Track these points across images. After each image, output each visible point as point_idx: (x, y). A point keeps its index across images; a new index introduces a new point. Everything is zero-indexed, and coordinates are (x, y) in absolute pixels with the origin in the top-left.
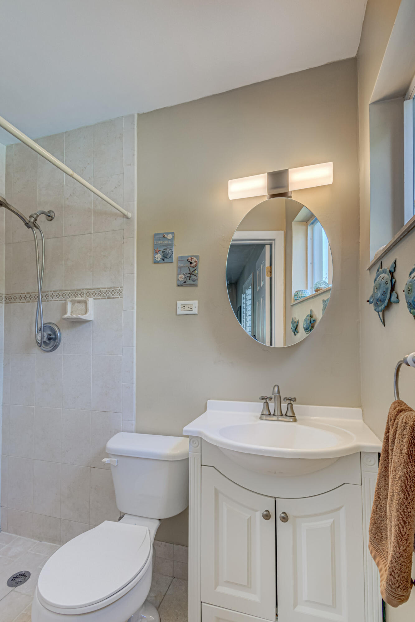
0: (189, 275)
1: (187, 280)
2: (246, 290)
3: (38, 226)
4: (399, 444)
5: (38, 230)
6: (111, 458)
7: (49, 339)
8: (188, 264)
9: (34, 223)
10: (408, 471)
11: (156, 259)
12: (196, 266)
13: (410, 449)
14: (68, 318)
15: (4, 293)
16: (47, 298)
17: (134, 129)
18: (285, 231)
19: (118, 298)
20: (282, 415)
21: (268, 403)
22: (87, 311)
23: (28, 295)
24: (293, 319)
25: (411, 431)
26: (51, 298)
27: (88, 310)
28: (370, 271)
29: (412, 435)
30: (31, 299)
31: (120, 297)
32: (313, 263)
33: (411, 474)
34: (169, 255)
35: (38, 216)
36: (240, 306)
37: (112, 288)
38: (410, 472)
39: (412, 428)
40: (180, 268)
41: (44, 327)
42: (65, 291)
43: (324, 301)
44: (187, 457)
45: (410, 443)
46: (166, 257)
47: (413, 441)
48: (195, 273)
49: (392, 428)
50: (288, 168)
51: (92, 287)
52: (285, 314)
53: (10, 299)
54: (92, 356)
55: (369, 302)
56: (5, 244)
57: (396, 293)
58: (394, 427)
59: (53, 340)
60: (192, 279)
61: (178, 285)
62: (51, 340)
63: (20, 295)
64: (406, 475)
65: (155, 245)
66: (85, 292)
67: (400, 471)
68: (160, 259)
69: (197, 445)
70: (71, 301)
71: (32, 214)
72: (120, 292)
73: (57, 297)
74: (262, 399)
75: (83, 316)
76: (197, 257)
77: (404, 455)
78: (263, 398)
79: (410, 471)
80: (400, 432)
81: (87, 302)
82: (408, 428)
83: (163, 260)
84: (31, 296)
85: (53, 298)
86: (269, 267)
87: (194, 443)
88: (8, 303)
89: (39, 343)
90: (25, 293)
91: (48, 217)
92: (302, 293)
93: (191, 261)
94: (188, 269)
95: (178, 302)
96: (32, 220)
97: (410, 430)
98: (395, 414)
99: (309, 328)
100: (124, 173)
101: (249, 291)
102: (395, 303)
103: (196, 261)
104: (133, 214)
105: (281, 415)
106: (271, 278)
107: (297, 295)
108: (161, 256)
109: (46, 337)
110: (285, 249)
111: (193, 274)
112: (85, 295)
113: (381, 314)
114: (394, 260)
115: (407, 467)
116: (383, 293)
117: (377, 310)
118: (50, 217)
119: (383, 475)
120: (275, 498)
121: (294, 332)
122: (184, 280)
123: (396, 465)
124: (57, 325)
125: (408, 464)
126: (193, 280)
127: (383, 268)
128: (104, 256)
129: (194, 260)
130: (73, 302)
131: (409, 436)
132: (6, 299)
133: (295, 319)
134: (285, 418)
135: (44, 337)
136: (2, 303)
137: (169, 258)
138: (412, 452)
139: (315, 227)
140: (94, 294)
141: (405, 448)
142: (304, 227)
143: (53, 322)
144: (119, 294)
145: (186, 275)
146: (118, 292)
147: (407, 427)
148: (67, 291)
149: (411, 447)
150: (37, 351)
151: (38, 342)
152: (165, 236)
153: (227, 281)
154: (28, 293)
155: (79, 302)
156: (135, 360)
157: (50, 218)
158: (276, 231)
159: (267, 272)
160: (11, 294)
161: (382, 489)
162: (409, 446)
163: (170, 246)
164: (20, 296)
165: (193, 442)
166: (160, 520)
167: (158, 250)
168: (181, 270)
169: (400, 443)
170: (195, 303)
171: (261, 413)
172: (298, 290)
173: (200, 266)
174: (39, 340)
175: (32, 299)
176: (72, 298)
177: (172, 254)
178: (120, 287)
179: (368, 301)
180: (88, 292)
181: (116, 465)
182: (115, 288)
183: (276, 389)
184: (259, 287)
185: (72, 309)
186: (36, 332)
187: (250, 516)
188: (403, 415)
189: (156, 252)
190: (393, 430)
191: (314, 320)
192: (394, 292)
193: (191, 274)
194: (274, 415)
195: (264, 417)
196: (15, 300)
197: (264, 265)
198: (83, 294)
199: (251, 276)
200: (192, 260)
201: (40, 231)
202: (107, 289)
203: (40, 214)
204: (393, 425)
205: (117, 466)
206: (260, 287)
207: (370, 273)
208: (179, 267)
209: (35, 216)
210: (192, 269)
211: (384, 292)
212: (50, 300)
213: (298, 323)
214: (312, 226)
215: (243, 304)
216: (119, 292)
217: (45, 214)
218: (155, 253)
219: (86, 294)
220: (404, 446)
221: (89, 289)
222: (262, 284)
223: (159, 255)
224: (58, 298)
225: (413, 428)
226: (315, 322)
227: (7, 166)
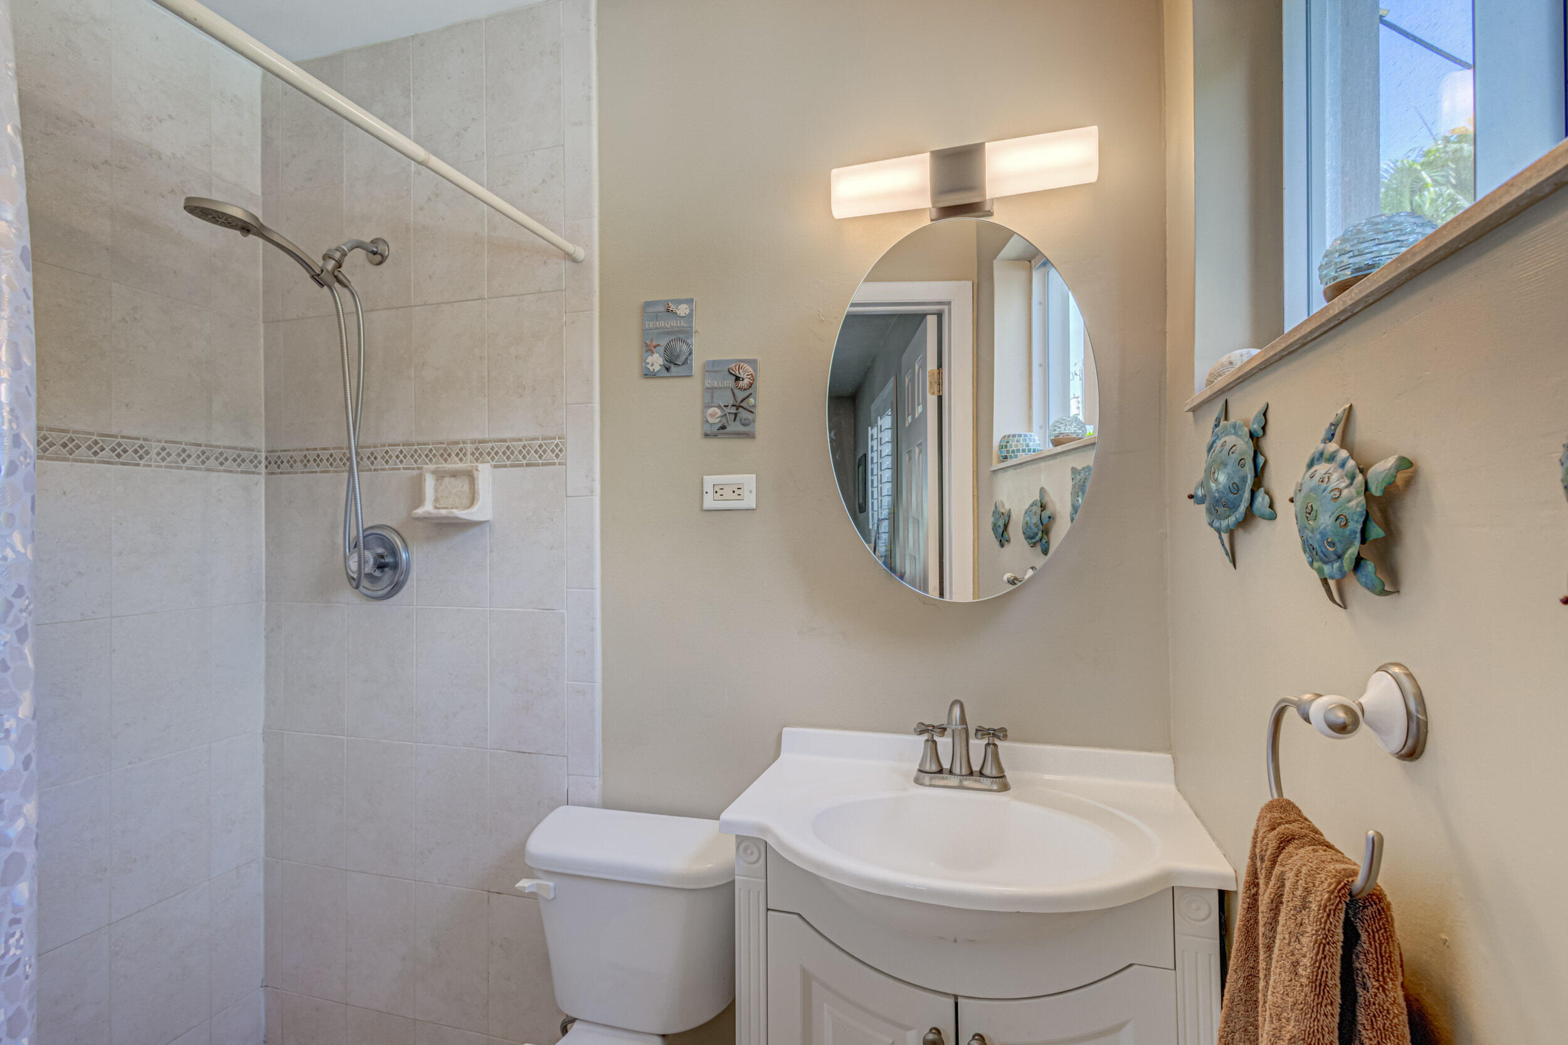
0: (733, 410)
1: (727, 421)
2: (879, 418)
3: (346, 282)
4: (1289, 944)
5: (346, 290)
6: (538, 878)
7: (381, 567)
8: (730, 382)
9: (336, 273)
10: (1316, 1027)
11: (649, 366)
12: (750, 387)
13: (1319, 968)
14: (427, 515)
15: (263, 448)
16: (372, 463)
17: (588, 30)
18: (976, 281)
19: (554, 464)
20: (971, 773)
21: (935, 742)
22: (476, 499)
23: (324, 455)
24: (996, 507)
25: (1323, 920)
26: (383, 462)
27: (476, 495)
28: (1194, 416)
29: (1324, 929)
30: (331, 464)
31: (560, 464)
32: (1045, 366)
33: (1323, 1036)
34: (683, 358)
35: (344, 255)
36: (865, 456)
37: (537, 439)
38: (1320, 1030)
39: (1325, 911)
40: (711, 390)
41: (364, 537)
42: (419, 444)
43: (1074, 471)
44: (730, 880)
45: (1321, 952)
46: (674, 362)
47: (1327, 946)
48: (748, 404)
49: (1267, 884)
50: (983, 141)
51: (486, 436)
52: (975, 490)
53: (279, 463)
54: (491, 611)
55: (1192, 500)
56: (264, 322)
57: (1267, 493)
58: (1272, 883)
59: (391, 569)
60: (741, 420)
61: (706, 435)
62: (386, 569)
63: (305, 452)
64: (1308, 1037)
65: (645, 332)
66: (469, 447)
67: (1292, 1024)
68: (659, 367)
69: (754, 858)
70: (434, 472)
71: (330, 250)
72: (559, 450)
73: (398, 461)
74: (921, 733)
75: (464, 512)
76: (753, 363)
77: (1304, 981)
78: (923, 729)
79: (1320, 1027)
80: (1292, 912)
81: (475, 475)
82: (1314, 906)
83: (668, 369)
84: (331, 455)
85: (387, 462)
86: (936, 372)
87: (749, 852)
88: (273, 473)
89: (353, 579)
90: (315, 449)
91: (371, 255)
92: (1018, 441)
93: (738, 375)
94: (731, 394)
95: (705, 477)
96: (331, 264)
97: (1320, 916)
98: (1273, 845)
99: (1037, 534)
100: (563, 146)
101: (886, 422)
102: (1263, 517)
103: (751, 374)
104: (590, 250)
105: (968, 772)
106: (940, 398)
107: (1006, 447)
108: (661, 359)
109: (371, 561)
110: (975, 328)
111: (742, 407)
112: (469, 456)
113: (1225, 536)
114: (1260, 407)
115: (1311, 1017)
116: (1231, 488)
117: (1216, 524)
118: (377, 254)
119: (1242, 999)
120: (956, 997)
121: (999, 539)
122: (720, 422)
123: (1280, 1001)
124: (400, 531)
125: (1315, 1010)
126: (743, 421)
127: (1233, 419)
128: (516, 357)
129: (745, 372)
130: (439, 475)
131: (1317, 931)
132: (270, 463)
133: (1001, 507)
134: (979, 781)
135: (366, 562)
136: (258, 474)
137: (683, 364)
138: (1327, 977)
139: (1050, 273)
140: (493, 453)
141: (1306, 961)
142: (1022, 275)
143: (388, 524)
144: (556, 456)
145: (725, 408)
146: (553, 451)
147: (1310, 902)
148: (424, 444)
149: (1323, 962)
150: (349, 596)
151: (352, 575)
152: (671, 309)
153: (830, 433)
154: (324, 449)
155: (454, 474)
156: (598, 625)
157: (378, 258)
158: (954, 282)
159: (931, 383)
160: (281, 451)
161: (1237, 1036)
162: (1316, 961)
163: (684, 334)
164: (305, 456)
165: (746, 849)
166: (664, 1036)
167: (654, 343)
168: (712, 397)
169: (1290, 942)
170: (749, 481)
171: (917, 767)
172: (1009, 433)
173: (761, 387)
174: (353, 572)
175: (335, 464)
176: (437, 463)
177: (690, 354)
178: (559, 438)
179: (1191, 497)
180: (477, 449)
181: (552, 896)
182: (545, 439)
183: (957, 711)
184: (910, 417)
185: (436, 491)
186: (345, 549)
187: (892, 1041)
188: (1298, 858)
189: (649, 349)
190: (1269, 891)
191: (1050, 517)
192: (1262, 490)
193: (738, 407)
194: (951, 772)
195: (927, 779)
196: (291, 466)
197: (923, 366)
198: (465, 455)
199: (891, 384)
200: (741, 371)
201: (352, 294)
202: (525, 443)
203: (351, 249)
204: (1268, 877)
205: (554, 898)
206: (912, 419)
207: (1196, 420)
208: (708, 388)
209: (337, 255)
210: (741, 395)
211: (1235, 486)
212: (379, 467)
213: (1009, 517)
214: (1043, 270)
215: (872, 451)
216: (557, 451)
217: (364, 249)
218: (647, 351)
219: (473, 454)
220: (1304, 956)
221: (480, 442)
222: (919, 409)
223: (656, 355)
224: (401, 462)
225: (1327, 910)
226: (1051, 519)
227: (266, 122)
